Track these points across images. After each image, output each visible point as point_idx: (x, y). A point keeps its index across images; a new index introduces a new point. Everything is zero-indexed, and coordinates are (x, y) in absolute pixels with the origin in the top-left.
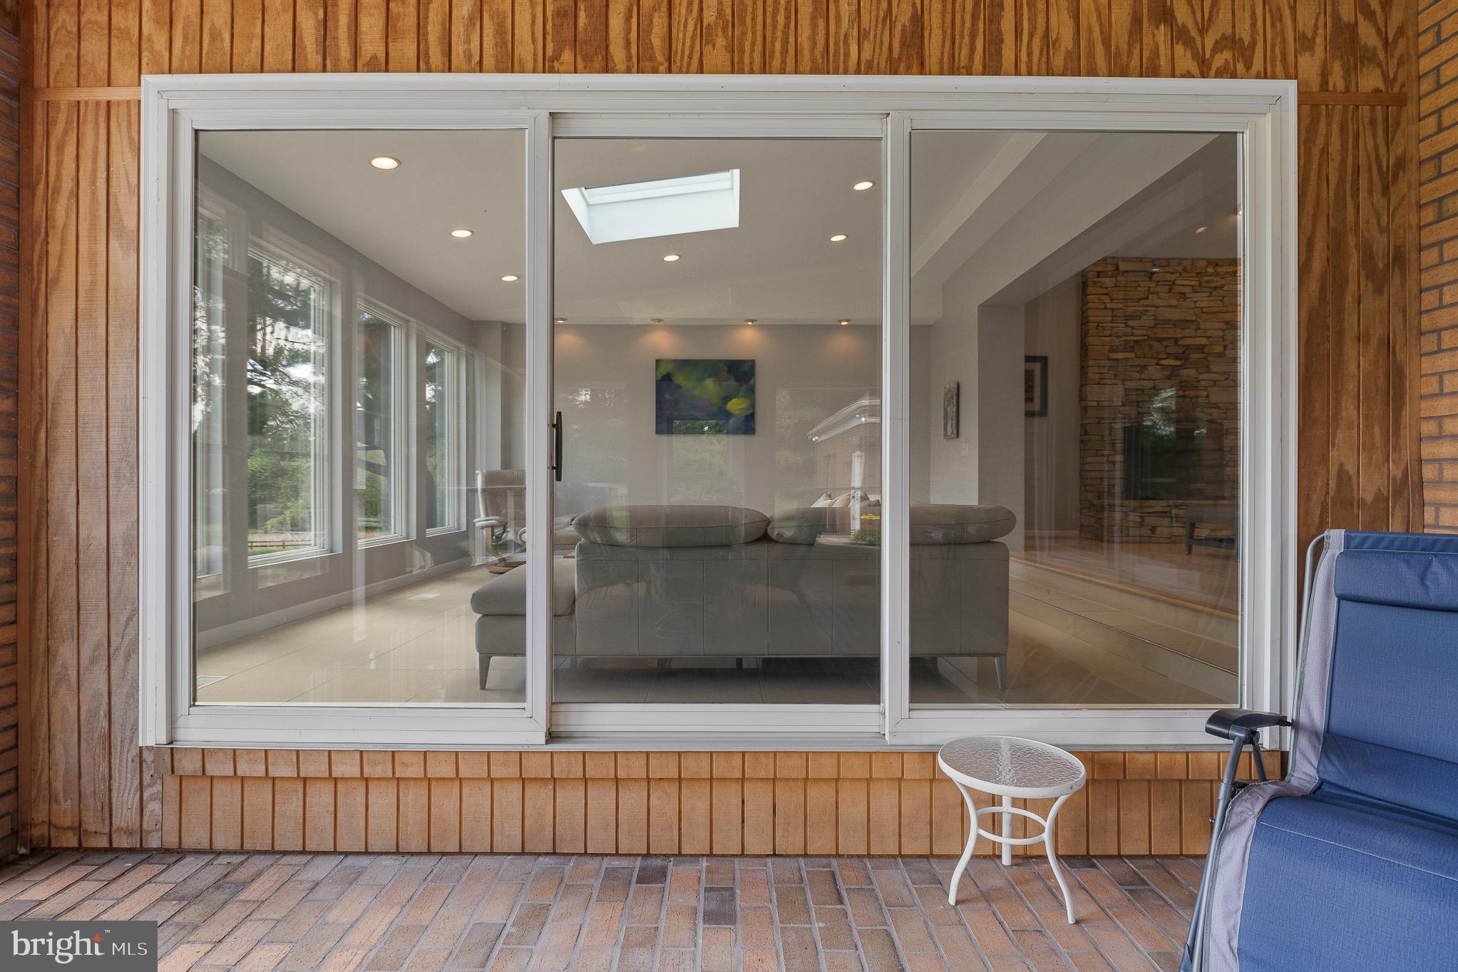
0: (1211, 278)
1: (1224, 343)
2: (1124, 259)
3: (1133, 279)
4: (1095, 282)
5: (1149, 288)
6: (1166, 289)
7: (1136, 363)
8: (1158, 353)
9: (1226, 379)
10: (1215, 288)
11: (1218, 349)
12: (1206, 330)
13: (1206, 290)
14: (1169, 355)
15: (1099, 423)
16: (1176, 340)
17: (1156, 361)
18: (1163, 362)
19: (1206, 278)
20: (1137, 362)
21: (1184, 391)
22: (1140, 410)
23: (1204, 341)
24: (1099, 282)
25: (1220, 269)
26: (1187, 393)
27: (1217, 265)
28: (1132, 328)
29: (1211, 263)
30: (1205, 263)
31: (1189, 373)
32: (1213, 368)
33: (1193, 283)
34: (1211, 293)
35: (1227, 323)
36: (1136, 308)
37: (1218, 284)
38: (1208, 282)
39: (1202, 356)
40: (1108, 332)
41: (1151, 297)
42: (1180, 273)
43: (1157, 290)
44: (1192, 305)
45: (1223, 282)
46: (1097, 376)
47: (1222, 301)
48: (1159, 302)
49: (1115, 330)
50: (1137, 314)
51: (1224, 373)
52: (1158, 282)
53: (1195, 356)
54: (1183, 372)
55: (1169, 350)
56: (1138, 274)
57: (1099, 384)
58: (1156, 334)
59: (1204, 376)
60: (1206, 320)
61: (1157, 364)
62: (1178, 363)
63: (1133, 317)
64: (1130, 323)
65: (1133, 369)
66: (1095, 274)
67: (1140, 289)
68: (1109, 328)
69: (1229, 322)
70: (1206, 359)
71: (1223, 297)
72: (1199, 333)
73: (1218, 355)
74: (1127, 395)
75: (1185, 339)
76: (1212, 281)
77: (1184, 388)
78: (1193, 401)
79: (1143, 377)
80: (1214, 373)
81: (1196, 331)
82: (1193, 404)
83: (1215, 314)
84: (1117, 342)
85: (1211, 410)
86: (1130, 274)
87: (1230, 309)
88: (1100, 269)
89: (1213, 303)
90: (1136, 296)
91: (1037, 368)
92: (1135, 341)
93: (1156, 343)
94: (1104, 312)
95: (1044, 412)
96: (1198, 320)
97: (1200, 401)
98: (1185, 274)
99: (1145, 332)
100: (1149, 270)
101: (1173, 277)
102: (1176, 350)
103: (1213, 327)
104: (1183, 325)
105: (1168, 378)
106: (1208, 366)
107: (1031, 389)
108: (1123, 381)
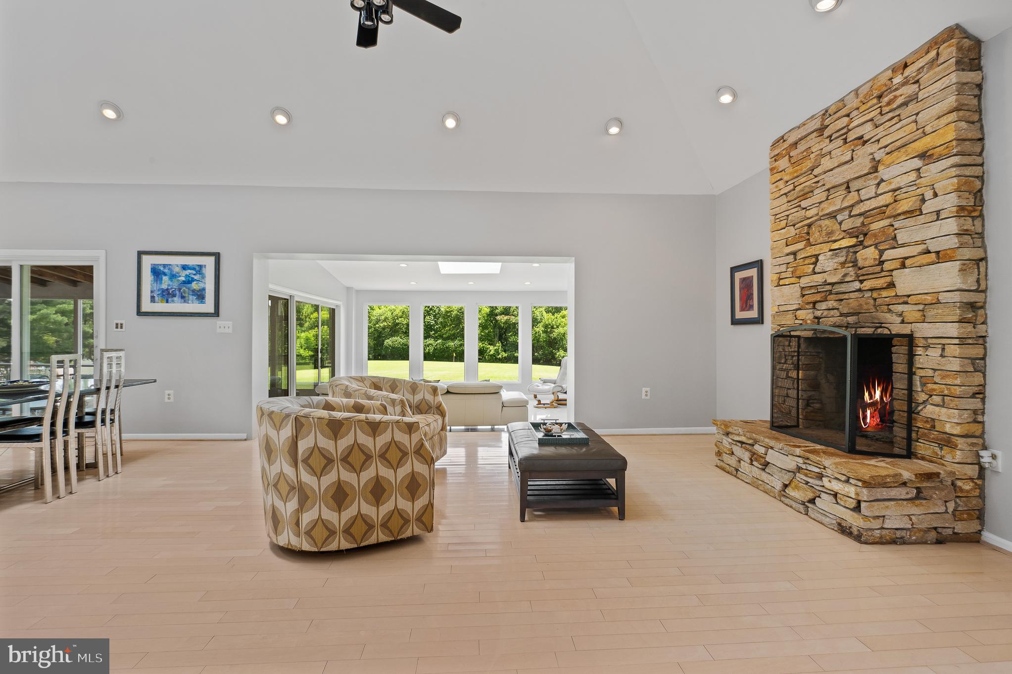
3: (805, 147)
4: (772, 169)
5: (821, 150)
6: (840, 142)
7: (809, 254)
8: (831, 233)
9: (923, 253)
10: (905, 104)
11: (911, 205)
12: (889, 182)
13: (891, 115)
14: (846, 234)
16: (851, 209)
17: (829, 246)
18: (836, 246)
19: (889, 99)
20: (809, 251)
21: (861, 282)
22: (815, 314)
23: (887, 199)
24: (776, 168)
25: (910, 70)
26: (865, 283)
27: (907, 65)
28: (805, 209)
29: (894, 69)
30: (889, 73)
31: (868, 255)
32: (902, 237)
33: (872, 115)
34: (900, 115)
35: (923, 156)
36: (808, 183)
38: (889, 104)
39: (886, 222)
40: (784, 223)
41: (823, 161)
42: (858, 109)
43: (829, 148)
44: (874, 148)
46: (776, 277)
47: (915, 121)
48: (831, 164)
49: (790, 219)
50: (807, 190)
51: (917, 243)
52: (830, 136)
53: (876, 226)
54: (862, 256)
55: (843, 227)
56: (808, 139)
59: (887, 254)
60: (889, 167)
61: (830, 250)
62: (853, 241)
63: (805, 196)
64: (804, 204)
65: (807, 261)
66: (774, 159)
67: (811, 156)
68: (785, 218)
69: (926, 152)
70: (892, 226)
71: (917, 114)
72: (883, 188)
73: (910, 214)
74: (803, 296)
75: (862, 204)
76: (896, 97)
77: (861, 278)
78: (875, 295)
79: (817, 270)
80: (903, 245)
81: (878, 184)
82: (875, 299)
83: (903, 150)
84: (792, 231)
85: (900, 308)
86: (803, 142)
87: (928, 128)
88: (778, 152)
89: (902, 131)
90: (806, 167)
91: (755, 273)
92: (808, 226)
93: (828, 221)
94: (780, 200)
95: (761, 319)
96: (878, 167)
97: (884, 294)
98: (863, 108)
99: (815, 212)
100: (820, 125)
101: (847, 121)
102: (852, 223)
103: (901, 171)
104: (858, 185)
105: (843, 266)
106: (895, 238)
107: (751, 296)
108: (799, 278)
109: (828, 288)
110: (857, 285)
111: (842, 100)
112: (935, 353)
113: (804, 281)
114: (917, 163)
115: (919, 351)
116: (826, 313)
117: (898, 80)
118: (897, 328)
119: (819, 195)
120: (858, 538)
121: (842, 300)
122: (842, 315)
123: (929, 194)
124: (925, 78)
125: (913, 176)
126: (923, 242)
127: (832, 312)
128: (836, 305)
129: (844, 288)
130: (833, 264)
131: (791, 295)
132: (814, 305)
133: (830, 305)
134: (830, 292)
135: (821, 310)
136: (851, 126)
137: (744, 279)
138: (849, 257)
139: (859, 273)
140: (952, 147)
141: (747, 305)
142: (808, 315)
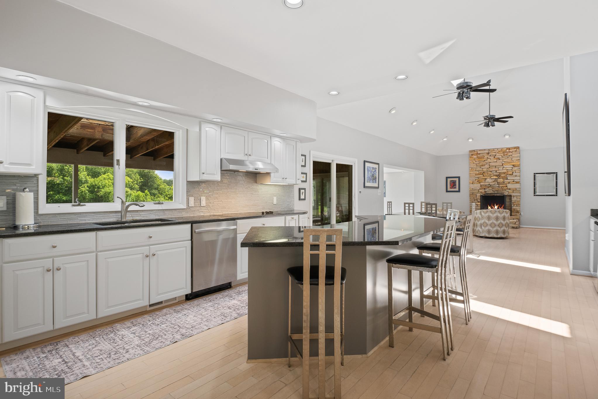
0: (507, 153)
2: (480, 150)
3: (482, 155)
6: (493, 157)
8: (491, 175)
9: (514, 181)
11: (511, 173)
12: (506, 168)
13: (506, 156)
15: (472, 194)
16: (496, 171)
18: (492, 177)
19: (506, 153)
20: (484, 177)
21: (499, 185)
22: (485, 191)
23: (506, 171)
24: (472, 157)
25: (510, 150)
26: (500, 185)
27: (510, 149)
28: (482, 168)
29: (507, 149)
31: (501, 180)
32: (508, 178)
33: (502, 155)
34: (508, 157)
36: (484, 163)
37: (510, 155)
38: (506, 154)
39: (505, 175)
40: (475, 170)
41: (488, 160)
43: (490, 158)
44: (502, 161)
45: (511, 154)
46: (472, 182)
47: (512, 159)
48: (490, 161)
49: (477, 169)
50: (484, 165)
51: (512, 180)
52: (491, 155)
53: (503, 175)
54: (499, 180)
55: (494, 174)
56: (484, 154)
57: (473, 184)
58: (489, 170)
59: (505, 181)
60: (506, 165)
61: (490, 178)
62: (497, 177)
63: (482, 166)
64: (482, 167)
65: (483, 179)
66: (471, 155)
67: (484, 158)
69: (514, 165)
72: (504, 169)
73: (510, 175)
74: (481, 186)
75: (499, 170)
76: (508, 154)
78: (502, 188)
79: (486, 181)
80: (509, 180)
81: (503, 168)
83: (509, 163)
84: (478, 172)
85: (508, 190)
86: (482, 154)
87: (514, 161)
88: (472, 153)
89: (509, 160)
90: (483, 160)
91: (457, 179)
92: (483, 172)
93: (490, 172)
94: (474, 165)
95: (459, 191)
96: (503, 165)
97: (504, 188)
98: (499, 153)
99: (486, 169)
100: (488, 152)
101: (495, 154)
102: (496, 174)
103: (509, 167)
104: (498, 167)
105: (494, 182)
106: (507, 178)
107: (455, 185)
108: (480, 183)
109: (489, 185)
110: (498, 186)
111: (494, 149)
112: (515, 198)
113: (481, 184)
114: (512, 166)
115: (512, 198)
116: (489, 191)
117: (508, 151)
118: (506, 193)
119: (487, 166)
120: (516, 228)
122: (493, 191)
123: (514, 172)
124: (513, 153)
125: (511, 168)
126: (513, 180)
127: (490, 191)
128: (492, 189)
129: (494, 186)
130: (491, 181)
131: (477, 186)
132: (485, 189)
133: (490, 189)
134: (490, 186)
135: (487, 190)
136: (496, 155)
137: (452, 181)
138: (496, 180)
139: (498, 184)
140: (519, 166)
141: (453, 187)
142: (483, 191)
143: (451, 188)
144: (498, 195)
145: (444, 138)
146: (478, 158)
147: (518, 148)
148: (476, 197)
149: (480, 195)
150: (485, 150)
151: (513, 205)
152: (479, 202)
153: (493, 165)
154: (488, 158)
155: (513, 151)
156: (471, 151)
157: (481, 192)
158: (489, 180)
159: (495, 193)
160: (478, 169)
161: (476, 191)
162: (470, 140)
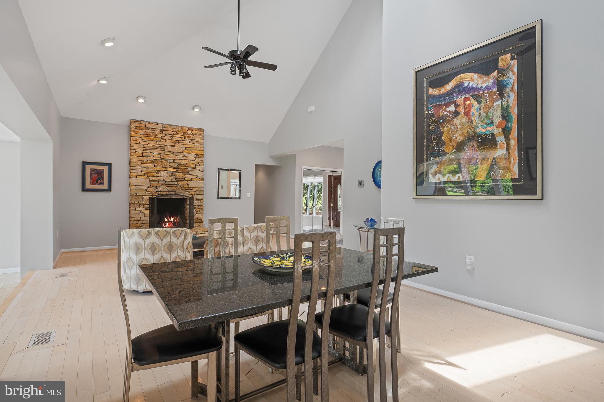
0: (189, 135)
1: (196, 163)
2: (149, 122)
3: (153, 132)
4: (134, 131)
5: (161, 136)
6: (169, 138)
8: (166, 165)
9: (196, 178)
10: (192, 140)
11: (193, 165)
12: (187, 157)
13: (188, 140)
14: (171, 167)
15: (135, 195)
16: (174, 160)
17: (165, 169)
18: (168, 169)
19: (187, 135)
20: (155, 169)
21: (177, 182)
22: (157, 190)
23: (187, 162)
24: (136, 131)
25: (193, 132)
26: (179, 183)
27: (192, 130)
28: (153, 153)
29: (189, 129)
30: (187, 129)
31: (180, 175)
32: (191, 173)
33: (182, 137)
34: (190, 141)
35: (196, 155)
36: (155, 145)
37: (192, 138)
38: (188, 137)
39: (186, 168)
40: (141, 155)
41: (162, 140)
42: (176, 132)
43: (165, 138)
44: (182, 146)
45: (195, 138)
46: (135, 174)
47: (194, 145)
48: (166, 143)
49: (144, 154)
50: (155, 147)
51: (195, 175)
52: (166, 134)
53: (182, 168)
54: (177, 174)
55: (170, 164)
56: (156, 130)
57: (136, 177)
58: (164, 157)
59: (186, 176)
60: (187, 153)
61: (165, 170)
62: (175, 170)
63: (154, 149)
64: (152, 151)
65: (153, 172)
66: (135, 127)
67: (157, 136)
68: (142, 153)
69: (197, 154)
70: (188, 169)
71: (195, 144)
72: (184, 158)
73: (193, 167)
74: (150, 183)
75: (178, 160)
76: (190, 137)
77: (178, 181)
78: (182, 186)
79: (158, 175)
80: (191, 175)
82: (182, 188)
83: (191, 151)
84: (145, 159)
85: (190, 190)
86: (152, 129)
87: (198, 149)
88: (137, 125)
89: (191, 146)
90: (155, 139)
91: (106, 168)
92: (154, 159)
93: (165, 161)
94: (139, 145)
95: (109, 190)
96: (184, 152)
97: (185, 186)
98: (178, 133)
99: (159, 156)
100: (162, 128)
101: (173, 133)
102: (174, 164)
103: (191, 156)
104: (177, 154)
105: (170, 176)
106: (188, 172)
107: (102, 178)
108: (149, 177)
110: (176, 183)
111: (170, 125)
112: (198, 202)
113: (152, 178)
115: (195, 201)
117: (189, 132)
118: (187, 194)
119: (160, 151)
121: (169, 187)
122: (169, 191)
123: (198, 164)
124: (197, 136)
125: (194, 159)
127: (165, 190)
128: (167, 188)
129: (170, 183)
130: (166, 175)
131: (144, 182)
132: (156, 187)
133: (165, 187)
134: (164, 183)
135: (160, 189)
136: (174, 136)
137: (95, 170)
138: (173, 174)
139: (177, 180)
140: (203, 156)
141: (97, 183)
142: (153, 190)
143: (93, 184)
144: (176, 197)
145: (102, 79)
146: (146, 135)
147: (202, 131)
148: (143, 201)
149: (148, 197)
150: (157, 124)
151: (195, 212)
152: (146, 209)
153: (170, 150)
154: (163, 137)
155: (196, 134)
156: (132, 121)
157: (151, 193)
158: (163, 173)
159: (172, 194)
160: (147, 153)
161: (143, 191)
162: (141, 101)
